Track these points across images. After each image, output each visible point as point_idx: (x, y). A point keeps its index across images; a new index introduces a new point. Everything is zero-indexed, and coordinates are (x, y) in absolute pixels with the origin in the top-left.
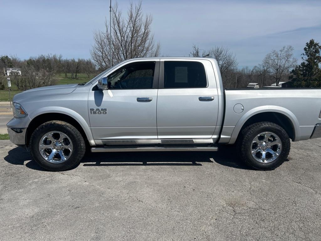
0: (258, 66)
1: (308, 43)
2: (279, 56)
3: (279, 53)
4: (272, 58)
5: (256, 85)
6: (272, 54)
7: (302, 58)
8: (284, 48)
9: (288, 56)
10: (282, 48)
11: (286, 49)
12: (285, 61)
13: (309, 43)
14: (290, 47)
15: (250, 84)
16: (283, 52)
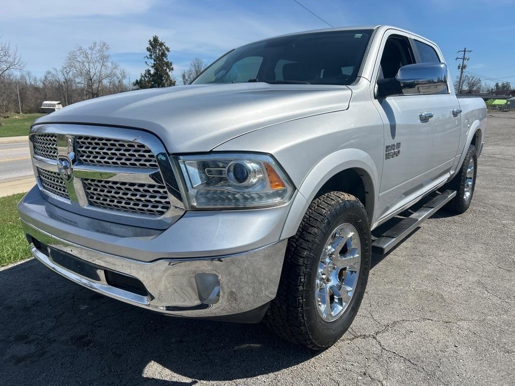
0: (53, 72)
1: (150, 40)
2: (90, 56)
3: (89, 52)
4: (79, 59)
5: (57, 104)
6: (78, 53)
7: (146, 62)
8: (95, 44)
9: (104, 59)
10: (93, 45)
11: (98, 48)
12: (100, 67)
13: (152, 40)
14: (104, 45)
15: (45, 102)
16: (94, 52)
